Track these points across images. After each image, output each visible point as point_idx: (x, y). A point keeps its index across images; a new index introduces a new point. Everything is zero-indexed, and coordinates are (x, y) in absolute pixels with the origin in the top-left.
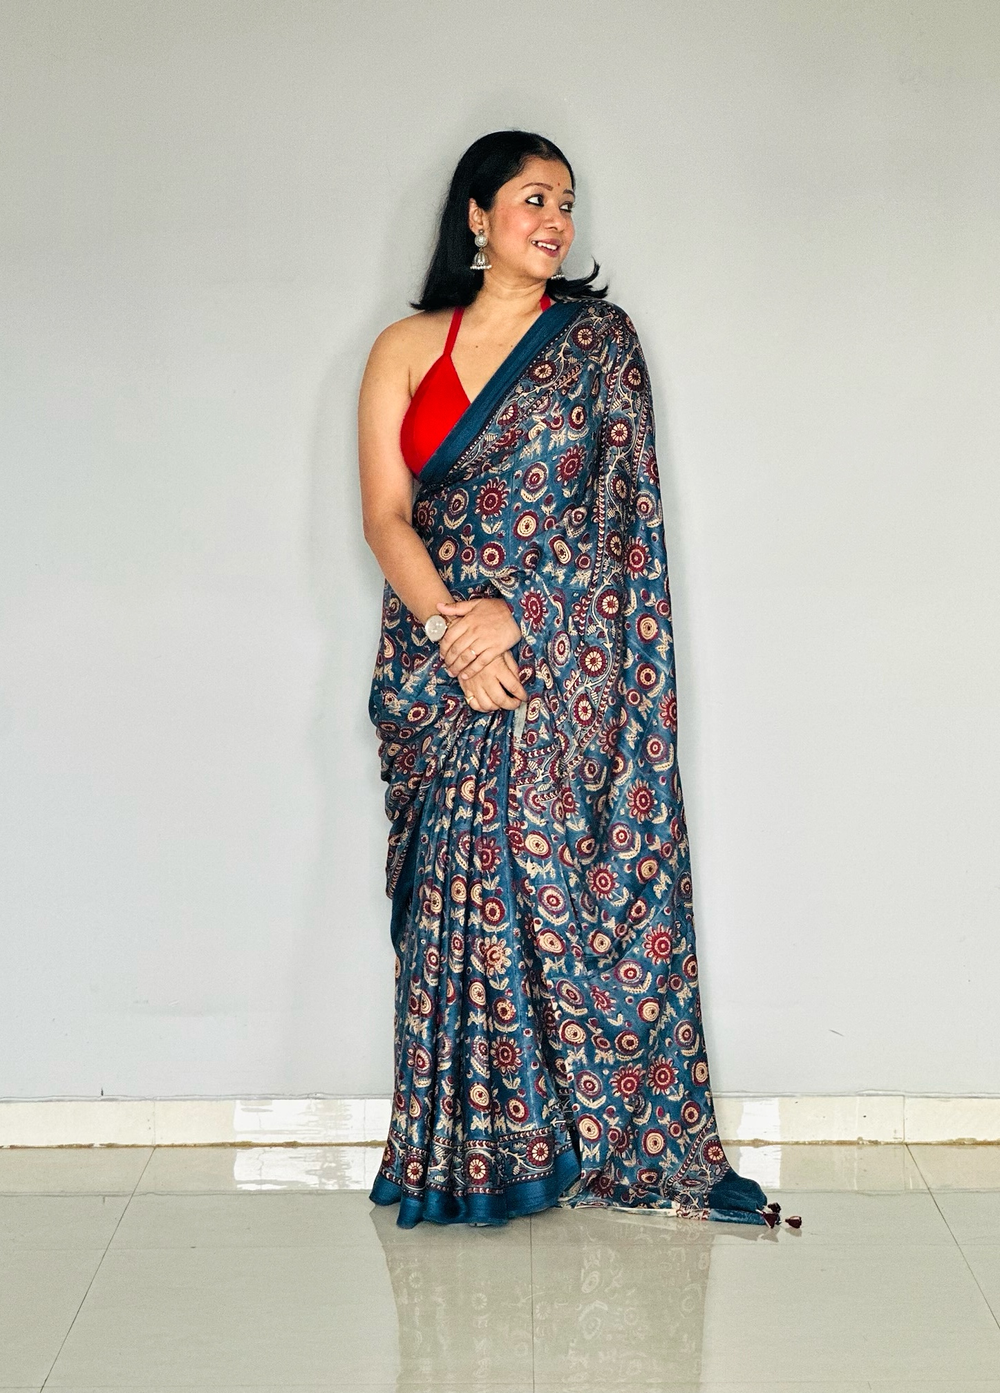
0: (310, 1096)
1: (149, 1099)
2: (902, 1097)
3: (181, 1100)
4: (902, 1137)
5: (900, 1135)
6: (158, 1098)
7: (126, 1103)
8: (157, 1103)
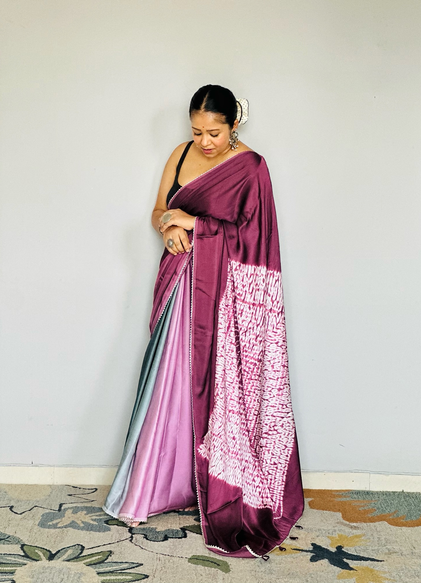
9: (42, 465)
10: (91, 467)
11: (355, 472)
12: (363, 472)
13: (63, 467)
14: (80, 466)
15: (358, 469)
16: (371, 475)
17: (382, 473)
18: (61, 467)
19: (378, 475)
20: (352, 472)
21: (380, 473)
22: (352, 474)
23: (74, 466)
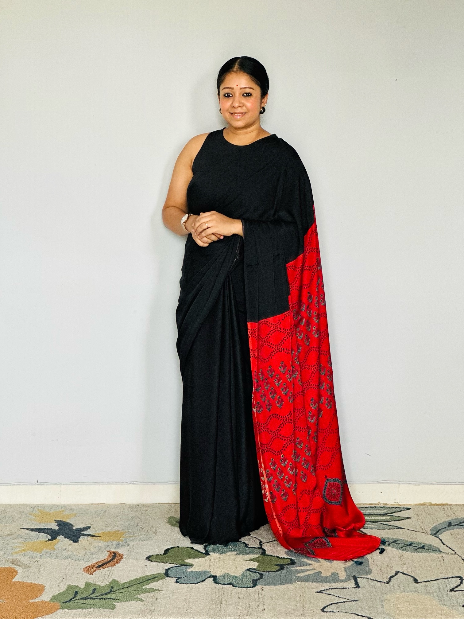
0: (131, 483)
1: (57, 484)
2: (397, 485)
3: (73, 485)
4: (398, 502)
5: (397, 501)
6: (63, 484)
7: (48, 486)
8: (63, 486)
9: (47, 484)
10: (100, 484)
11: (383, 483)
12: (392, 482)
13: (70, 485)
14: (89, 484)
15: (386, 480)
16: (400, 485)
17: (412, 483)
18: (68, 485)
19: (408, 485)
20: (380, 483)
21: (409, 483)
22: (380, 484)
23: (82, 483)
